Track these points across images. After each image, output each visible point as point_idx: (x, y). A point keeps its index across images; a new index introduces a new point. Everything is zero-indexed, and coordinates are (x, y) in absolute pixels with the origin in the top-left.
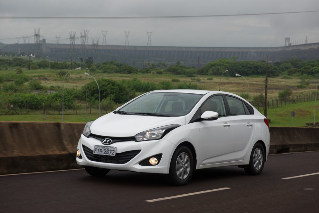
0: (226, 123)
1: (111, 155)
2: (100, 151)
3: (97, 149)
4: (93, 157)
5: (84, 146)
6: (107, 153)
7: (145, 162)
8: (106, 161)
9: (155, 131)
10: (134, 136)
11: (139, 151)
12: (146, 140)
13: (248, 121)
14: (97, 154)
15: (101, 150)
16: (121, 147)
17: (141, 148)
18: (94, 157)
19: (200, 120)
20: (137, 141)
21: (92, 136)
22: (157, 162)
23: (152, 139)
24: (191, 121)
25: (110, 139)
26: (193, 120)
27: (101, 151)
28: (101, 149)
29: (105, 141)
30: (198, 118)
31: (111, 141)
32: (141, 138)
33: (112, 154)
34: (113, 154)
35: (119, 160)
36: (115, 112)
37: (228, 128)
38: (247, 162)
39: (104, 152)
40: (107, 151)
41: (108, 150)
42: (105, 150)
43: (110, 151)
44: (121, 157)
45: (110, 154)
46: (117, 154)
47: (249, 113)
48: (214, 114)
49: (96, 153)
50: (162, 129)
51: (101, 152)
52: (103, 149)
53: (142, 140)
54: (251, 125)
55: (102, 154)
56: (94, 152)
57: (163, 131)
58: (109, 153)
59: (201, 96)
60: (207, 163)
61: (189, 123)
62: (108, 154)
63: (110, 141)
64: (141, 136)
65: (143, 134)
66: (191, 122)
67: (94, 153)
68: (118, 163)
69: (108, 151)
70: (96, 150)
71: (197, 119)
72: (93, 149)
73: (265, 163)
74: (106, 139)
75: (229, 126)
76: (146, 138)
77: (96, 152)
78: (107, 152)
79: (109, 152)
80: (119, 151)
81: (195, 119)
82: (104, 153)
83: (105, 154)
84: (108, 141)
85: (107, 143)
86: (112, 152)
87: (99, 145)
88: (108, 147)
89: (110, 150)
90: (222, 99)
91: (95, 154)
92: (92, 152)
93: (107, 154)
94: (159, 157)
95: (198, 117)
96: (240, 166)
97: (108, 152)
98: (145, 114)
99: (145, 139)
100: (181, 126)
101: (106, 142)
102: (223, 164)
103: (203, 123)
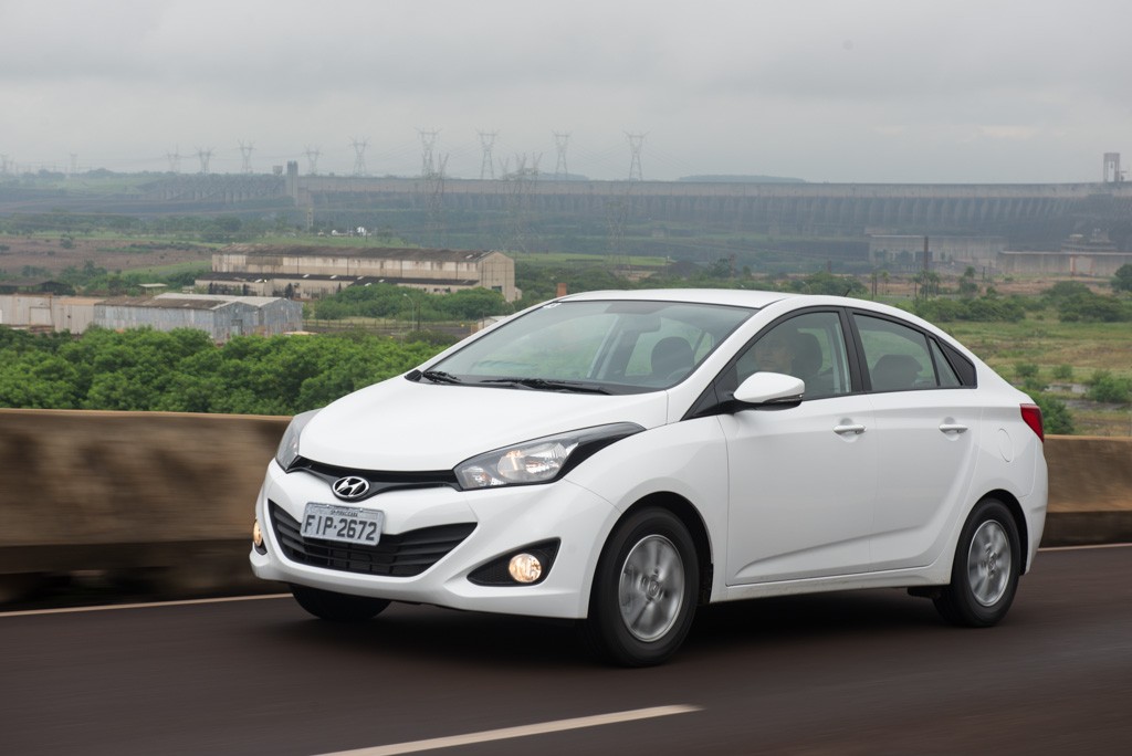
0: (844, 422)
1: (363, 541)
2: (327, 526)
3: (313, 517)
4: (302, 550)
5: (273, 506)
6: (351, 533)
7: (494, 572)
8: (348, 564)
9: (539, 448)
10: (451, 468)
11: (470, 527)
12: (500, 483)
13: (949, 413)
14: (312, 536)
15: (329, 523)
16: (402, 511)
17: (476, 517)
18: (306, 547)
19: (732, 407)
20: (461, 489)
21: (301, 465)
22: (539, 572)
23: (525, 480)
24: (694, 413)
25: (363, 481)
26: (702, 408)
27: (330, 526)
28: (328, 519)
29: (345, 485)
30: (721, 401)
31: (367, 487)
32: (481, 474)
33: (368, 538)
34: (372, 539)
35: (394, 561)
36: (415, 377)
37: (855, 438)
38: (940, 574)
39: (338, 529)
40: (349, 525)
41: (355, 522)
42: (342, 521)
43: (362, 526)
44: (400, 549)
45: (359, 537)
46: (385, 538)
47: (957, 383)
48: (787, 384)
49: (311, 533)
50: (565, 443)
51: (328, 530)
52: (337, 518)
53: (485, 485)
54: (960, 431)
55: (331, 535)
56: (303, 527)
57: (569, 450)
58: (357, 535)
59: (747, 313)
60: (762, 577)
61: (681, 420)
62: (352, 536)
63: (364, 485)
64: (481, 470)
65: (490, 459)
66: (689, 416)
67: (303, 534)
68: (390, 573)
69: (353, 526)
70: (311, 521)
71: (719, 402)
72: (300, 518)
73: (1021, 578)
74: (349, 478)
75: (859, 431)
76: (499, 477)
77: (309, 528)
78: (350, 529)
79: (359, 528)
80: (394, 529)
81: (711, 402)
82: (339, 534)
83: (343, 535)
84: (354, 487)
85: (351, 496)
86: (369, 529)
87: (323, 502)
88: (354, 511)
89: (361, 522)
90: (838, 327)
91: (308, 535)
92: (297, 528)
93: (349, 536)
94: (546, 550)
95: (724, 397)
96: (914, 590)
97: (354, 529)
98: (519, 384)
99: (495, 482)
100: (645, 430)
101: (347, 491)
102: (834, 582)
103: (744, 419)
